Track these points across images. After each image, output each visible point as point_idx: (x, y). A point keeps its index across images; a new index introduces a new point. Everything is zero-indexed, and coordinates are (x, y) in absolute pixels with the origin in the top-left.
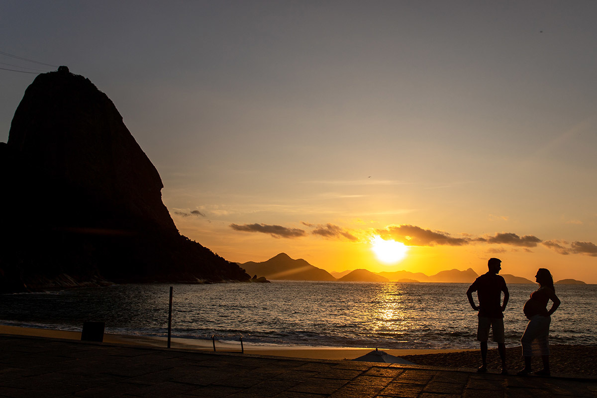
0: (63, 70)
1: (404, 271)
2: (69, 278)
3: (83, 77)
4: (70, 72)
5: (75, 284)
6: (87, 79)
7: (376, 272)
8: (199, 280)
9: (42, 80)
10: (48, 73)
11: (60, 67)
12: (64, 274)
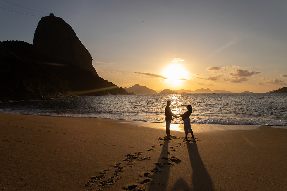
0: (52, 15)
2: (60, 93)
3: (59, 18)
4: (54, 16)
5: (62, 96)
6: (61, 18)
7: (172, 90)
8: (109, 94)
9: (44, 19)
10: (46, 17)
11: (50, 14)
12: (58, 92)
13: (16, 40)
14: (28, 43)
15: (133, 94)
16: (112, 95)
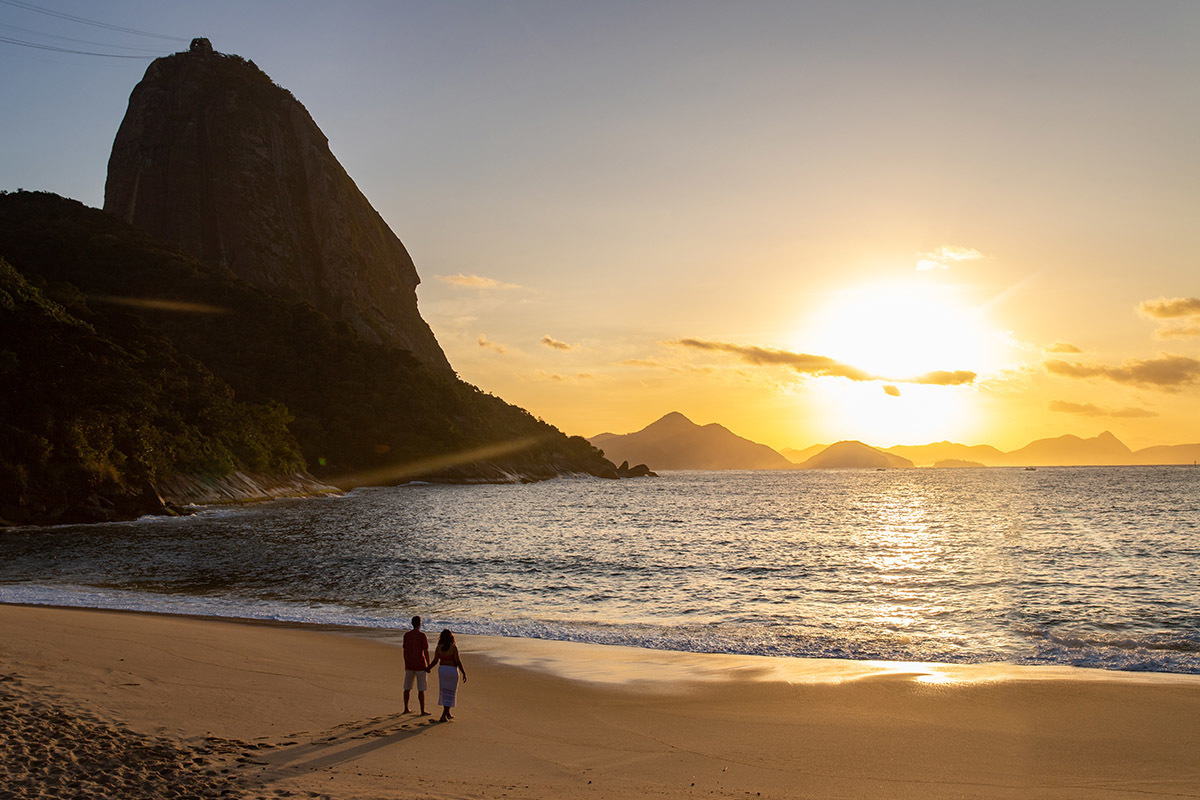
0: (201, 46)
1: (945, 442)
2: (247, 480)
3: (240, 59)
4: (214, 49)
5: (260, 494)
6: (250, 61)
7: (881, 446)
8: (509, 475)
9: (163, 73)
10: (170, 56)
11: (194, 41)
12: (237, 474)
13: (20, 190)
14: (80, 204)
15: (641, 471)
16: (524, 482)
